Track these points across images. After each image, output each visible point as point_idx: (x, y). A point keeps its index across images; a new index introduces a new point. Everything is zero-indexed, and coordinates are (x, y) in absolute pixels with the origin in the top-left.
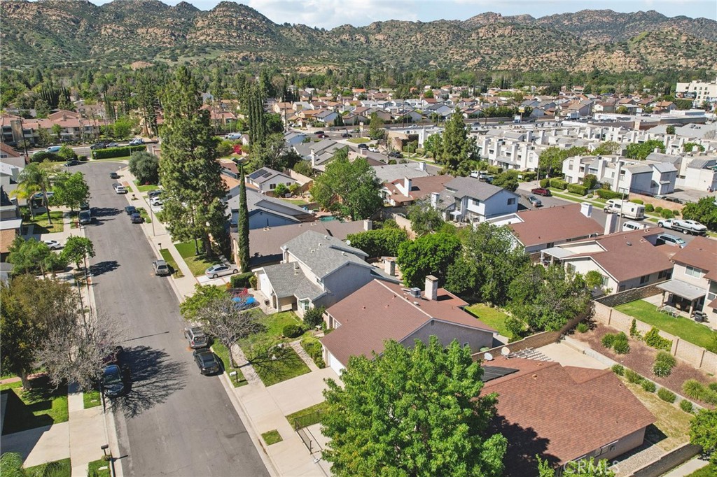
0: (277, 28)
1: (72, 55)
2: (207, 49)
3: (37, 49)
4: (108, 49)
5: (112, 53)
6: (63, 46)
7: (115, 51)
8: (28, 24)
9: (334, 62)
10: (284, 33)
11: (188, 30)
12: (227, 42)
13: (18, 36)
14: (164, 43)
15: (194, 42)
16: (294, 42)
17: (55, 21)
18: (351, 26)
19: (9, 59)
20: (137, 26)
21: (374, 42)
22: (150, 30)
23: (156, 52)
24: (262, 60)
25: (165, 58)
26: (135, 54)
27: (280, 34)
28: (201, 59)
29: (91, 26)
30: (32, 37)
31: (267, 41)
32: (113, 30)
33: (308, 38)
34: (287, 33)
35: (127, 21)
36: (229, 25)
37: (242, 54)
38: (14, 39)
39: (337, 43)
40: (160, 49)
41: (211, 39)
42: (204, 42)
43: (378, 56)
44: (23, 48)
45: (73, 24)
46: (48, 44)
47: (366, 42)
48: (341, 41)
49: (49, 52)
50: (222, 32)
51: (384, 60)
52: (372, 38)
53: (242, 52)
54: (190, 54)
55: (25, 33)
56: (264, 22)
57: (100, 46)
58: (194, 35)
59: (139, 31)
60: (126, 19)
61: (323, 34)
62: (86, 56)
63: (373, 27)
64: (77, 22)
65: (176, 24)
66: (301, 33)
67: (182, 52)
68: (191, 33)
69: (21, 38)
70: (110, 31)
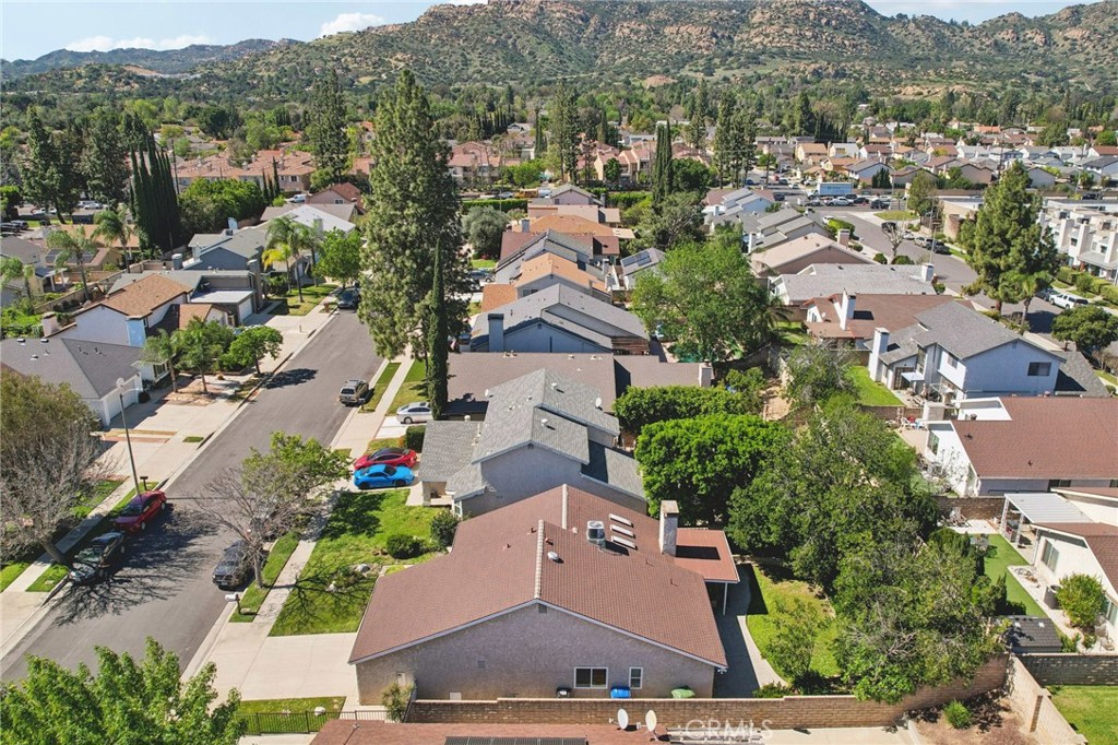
0: (884, 23)
1: (571, 66)
2: (762, 57)
3: (529, 59)
4: (620, 58)
5: (624, 63)
6: (562, 53)
7: (629, 60)
8: (525, 24)
9: (969, 79)
10: (895, 31)
11: (738, 27)
12: (795, 46)
13: (510, 41)
14: (700, 47)
15: (743, 46)
16: (908, 46)
17: (559, 19)
18: (1020, 16)
19: (493, 72)
20: (665, 23)
21: (1061, 42)
22: (682, 29)
23: (685, 62)
24: (844, 76)
25: (696, 71)
26: (655, 64)
27: (886, 33)
28: (749, 73)
29: (603, 25)
30: (527, 42)
31: (861, 44)
32: (631, 31)
33: (934, 39)
34: (899, 31)
35: (653, 16)
36: (803, 20)
37: (813, 66)
38: (505, 46)
39: (988, 46)
40: (692, 57)
41: (770, 42)
42: (759, 46)
43: (1064, 69)
44: (514, 58)
45: (580, 22)
46: (545, 52)
47: (1045, 43)
48: (996, 43)
49: (543, 62)
50: (790, 31)
51: (1074, 76)
52: (1057, 36)
53: (816, 62)
54: (735, 65)
55: (519, 37)
56: (862, 13)
57: (611, 52)
58: (745, 36)
59: (667, 30)
60: (652, 13)
61: (962, 31)
62: (589, 67)
63: (1065, 16)
64: (586, 20)
65: (721, 19)
66: (923, 31)
67: (723, 63)
68: (741, 33)
69: (514, 44)
70: (627, 31)
